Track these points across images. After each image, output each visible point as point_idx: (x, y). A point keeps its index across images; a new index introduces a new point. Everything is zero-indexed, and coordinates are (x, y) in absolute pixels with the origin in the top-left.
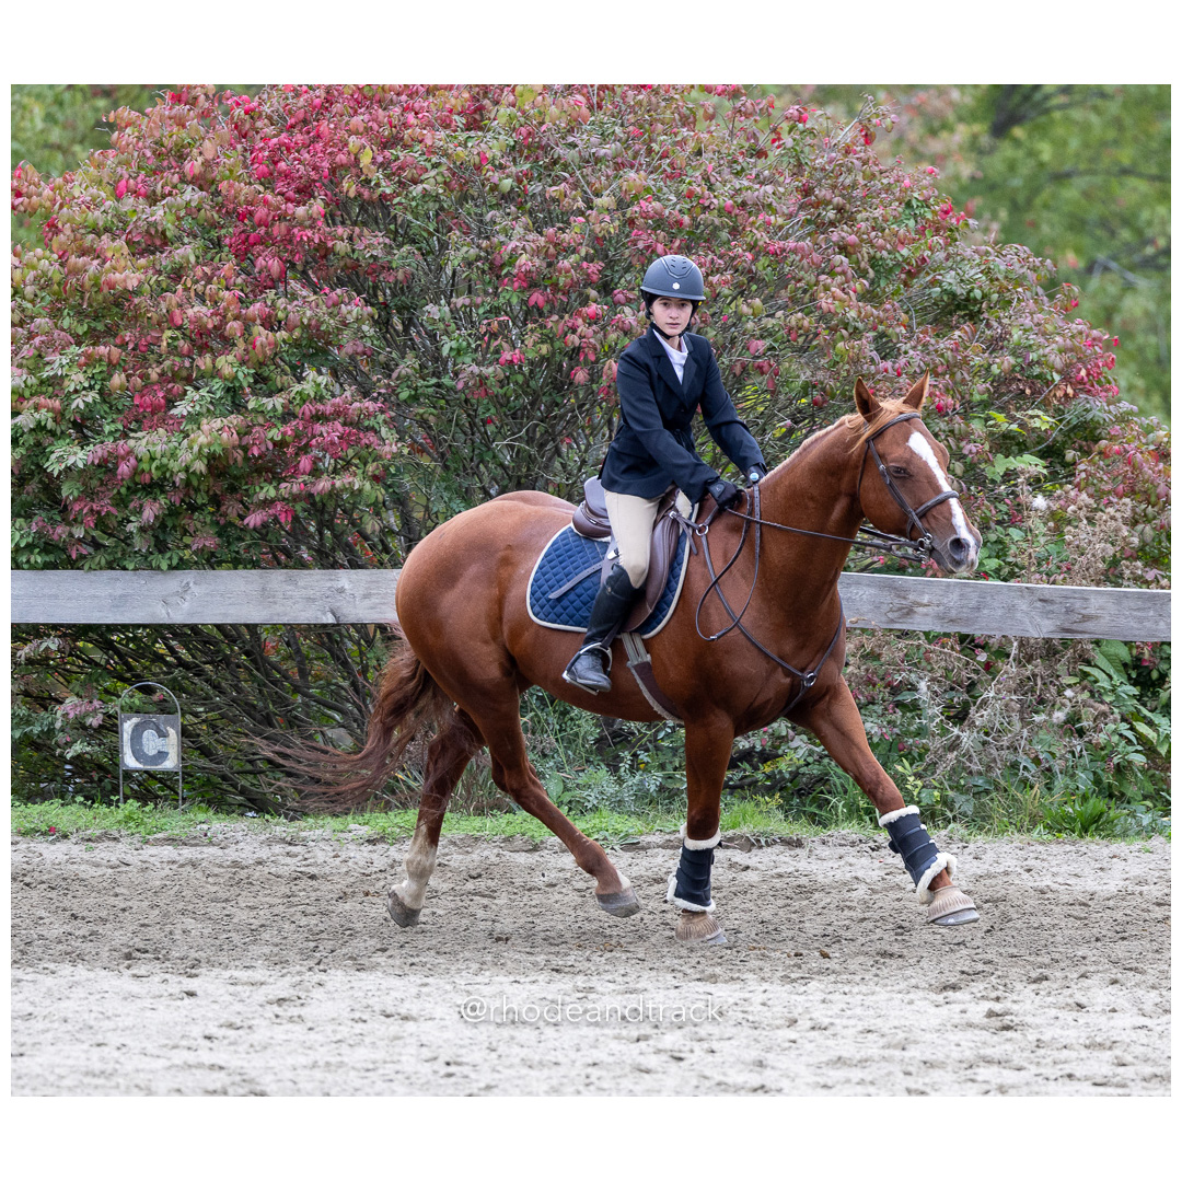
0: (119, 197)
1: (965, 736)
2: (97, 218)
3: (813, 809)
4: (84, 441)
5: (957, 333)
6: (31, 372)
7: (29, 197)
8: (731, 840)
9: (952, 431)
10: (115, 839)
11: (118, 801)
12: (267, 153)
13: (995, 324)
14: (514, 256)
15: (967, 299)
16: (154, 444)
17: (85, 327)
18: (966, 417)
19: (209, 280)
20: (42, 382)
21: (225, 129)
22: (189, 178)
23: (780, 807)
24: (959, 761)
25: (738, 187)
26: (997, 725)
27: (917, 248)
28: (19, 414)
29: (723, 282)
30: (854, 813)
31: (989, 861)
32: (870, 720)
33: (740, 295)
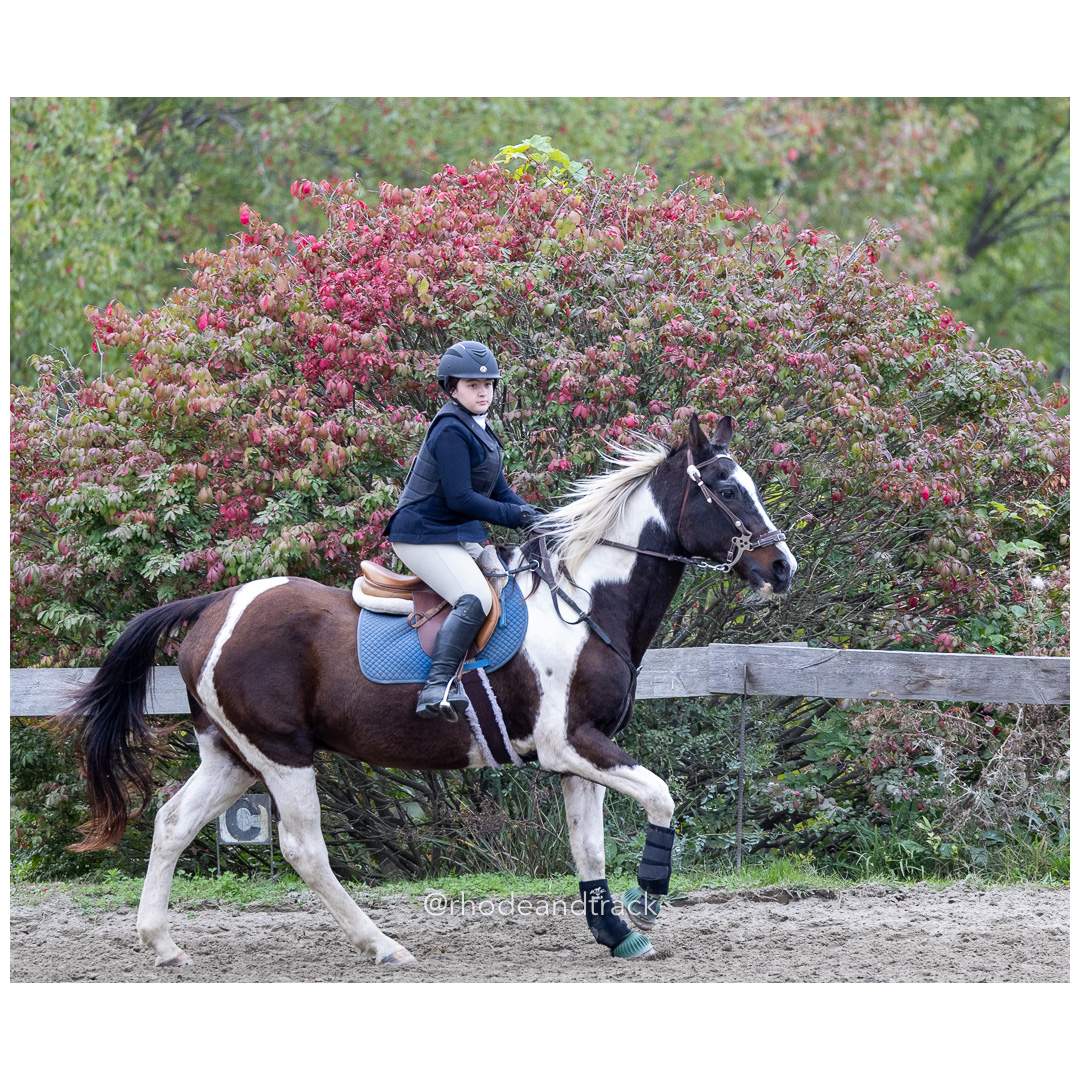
0: (201, 329)
1: (978, 795)
2: (182, 349)
3: (843, 864)
4: (176, 550)
5: (961, 432)
6: (126, 489)
7: (120, 332)
8: (770, 893)
9: (958, 521)
10: (214, 907)
11: (216, 872)
12: (333, 287)
13: (994, 423)
14: (558, 374)
15: (968, 401)
16: (240, 551)
17: (174, 447)
18: (970, 508)
19: (284, 401)
20: (137, 498)
21: (294, 266)
22: (263, 310)
23: (813, 863)
24: (973, 817)
25: (759, 305)
26: (1007, 784)
27: (922, 355)
28: (117, 526)
29: (748, 391)
30: (880, 866)
31: (1004, 907)
32: (892, 782)
33: (764, 402)
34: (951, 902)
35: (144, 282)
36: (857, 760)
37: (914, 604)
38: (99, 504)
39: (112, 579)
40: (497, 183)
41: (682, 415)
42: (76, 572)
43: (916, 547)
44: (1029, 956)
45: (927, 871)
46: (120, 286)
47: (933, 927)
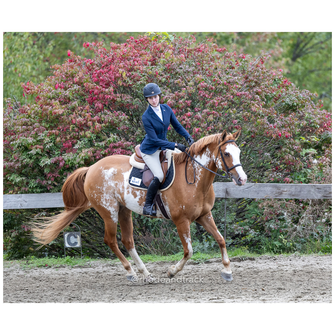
0: (56, 88)
1: (298, 227)
2: (50, 95)
3: (257, 249)
4: (50, 157)
5: (290, 115)
6: (34, 138)
7: (31, 90)
8: (235, 259)
9: (290, 143)
10: (64, 267)
11: (64, 256)
12: (96, 75)
13: (301, 112)
14: (166, 100)
15: (292, 106)
16: (69, 157)
17: (49, 125)
18: (294, 138)
19: (82, 110)
20: (37, 141)
21: (84, 68)
22: (75, 82)
23: (248, 249)
24: (297, 234)
25: (228, 77)
26: (307, 224)
27: (278, 92)
28: (31, 150)
29: (225, 104)
30: (268, 250)
31: (307, 262)
32: (271, 224)
33: (230, 107)
34: (290, 260)
35: (39, 75)
36: (260, 217)
37: (277, 169)
38: (26, 143)
39: (30, 166)
40: (146, 41)
41: (205, 112)
42: (19, 165)
43: (277, 151)
44: (315, 277)
45: (283, 251)
46: (32, 76)
47: (285, 268)
